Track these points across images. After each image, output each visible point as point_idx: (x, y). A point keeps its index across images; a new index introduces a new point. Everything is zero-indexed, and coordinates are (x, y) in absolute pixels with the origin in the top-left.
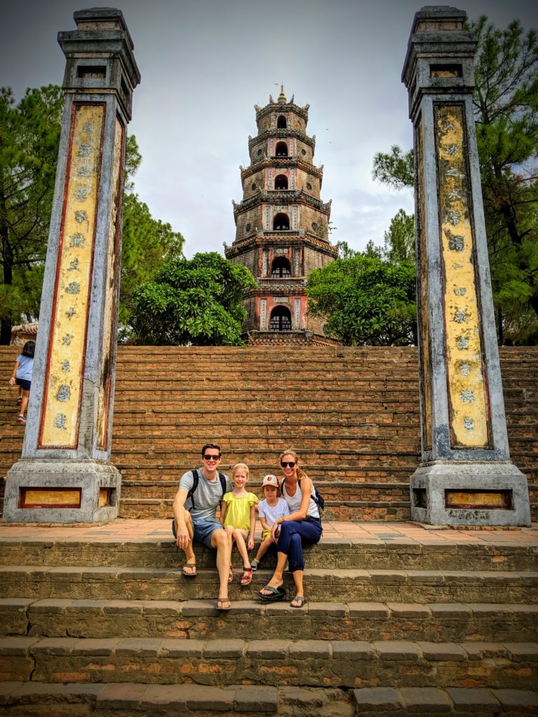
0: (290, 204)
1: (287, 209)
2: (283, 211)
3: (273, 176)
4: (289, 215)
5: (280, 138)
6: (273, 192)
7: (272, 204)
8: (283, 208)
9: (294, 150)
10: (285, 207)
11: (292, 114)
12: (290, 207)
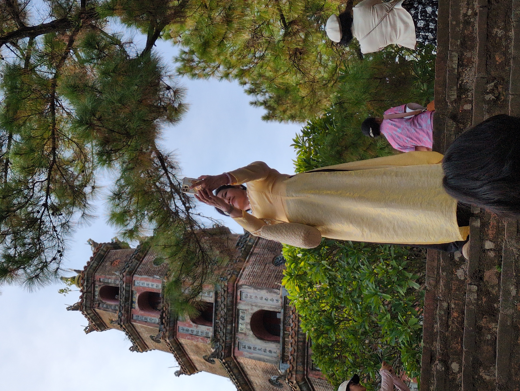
0: (236, 305)
1: (244, 311)
2: (248, 319)
3: (190, 326)
4: (256, 309)
5: (132, 302)
6: (215, 331)
7: (235, 338)
8: (243, 319)
9: (153, 281)
10: (241, 314)
11: (98, 276)
12: (241, 306)
